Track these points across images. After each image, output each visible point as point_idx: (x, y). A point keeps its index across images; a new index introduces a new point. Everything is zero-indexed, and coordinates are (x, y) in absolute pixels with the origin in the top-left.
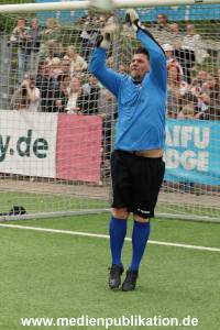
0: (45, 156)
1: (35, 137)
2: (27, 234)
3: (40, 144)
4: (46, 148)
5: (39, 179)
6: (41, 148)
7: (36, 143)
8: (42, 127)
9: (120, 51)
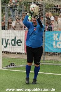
0: (21, 45)
1: (17, 39)
2: (16, 73)
3: (19, 41)
4: (21, 43)
5: (19, 53)
6: (19, 43)
7: (17, 41)
8: (19, 35)
9: (45, 9)
